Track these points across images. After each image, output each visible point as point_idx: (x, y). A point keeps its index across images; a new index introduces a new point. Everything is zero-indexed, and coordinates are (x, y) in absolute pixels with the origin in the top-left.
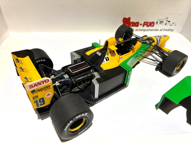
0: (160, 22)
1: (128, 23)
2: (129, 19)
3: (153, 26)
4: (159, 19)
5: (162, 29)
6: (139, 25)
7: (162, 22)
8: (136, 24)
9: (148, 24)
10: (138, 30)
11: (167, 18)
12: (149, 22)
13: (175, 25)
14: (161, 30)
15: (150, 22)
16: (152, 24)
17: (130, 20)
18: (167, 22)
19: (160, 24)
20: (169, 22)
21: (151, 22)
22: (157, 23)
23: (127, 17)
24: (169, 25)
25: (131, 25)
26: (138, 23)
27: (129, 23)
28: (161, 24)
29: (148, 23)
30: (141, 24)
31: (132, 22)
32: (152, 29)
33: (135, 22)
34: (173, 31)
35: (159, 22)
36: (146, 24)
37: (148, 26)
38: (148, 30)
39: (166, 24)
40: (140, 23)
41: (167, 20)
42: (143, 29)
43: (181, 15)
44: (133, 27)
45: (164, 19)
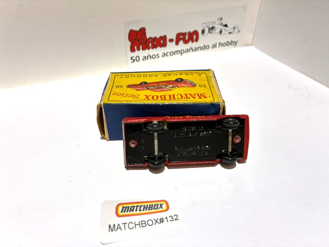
0: (209, 29)
1: (141, 41)
3: (197, 40)
4: (206, 23)
5: (216, 44)
6: (168, 42)
7: (213, 28)
8: (160, 42)
9: (187, 38)
10: (168, 54)
11: (221, 19)
12: (187, 32)
13: (239, 32)
14: (214, 46)
15: (189, 33)
16: (195, 37)
17: (145, 34)
18: (221, 27)
19: (209, 34)
20: (226, 26)
21: (192, 31)
22: (203, 32)
24: (226, 33)
25: (150, 45)
26: (164, 38)
27: (144, 41)
28: (211, 33)
30: (171, 40)
31: (150, 38)
32: (197, 47)
33: (158, 37)
35: (207, 30)
36: (181, 37)
37: (186, 42)
38: (188, 51)
39: (221, 32)
40: (168, 38)
41: (222, 24)
42: (177, 50)
43: (246, 8)
44: (154, 49)
45: (214, 23)
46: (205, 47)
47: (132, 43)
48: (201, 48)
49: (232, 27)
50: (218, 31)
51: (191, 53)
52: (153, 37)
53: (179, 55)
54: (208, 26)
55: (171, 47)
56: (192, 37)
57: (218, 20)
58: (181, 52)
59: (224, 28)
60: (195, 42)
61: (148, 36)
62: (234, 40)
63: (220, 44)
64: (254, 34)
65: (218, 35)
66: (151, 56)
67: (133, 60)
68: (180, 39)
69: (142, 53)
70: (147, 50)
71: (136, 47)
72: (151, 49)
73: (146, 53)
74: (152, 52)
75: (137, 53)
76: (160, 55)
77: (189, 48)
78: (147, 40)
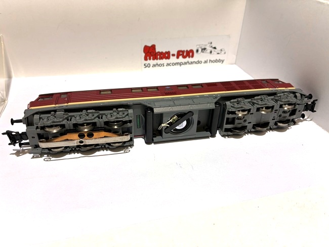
0: (202, 50)
1: (152, 54)
2: (153, 47)
3: (192, 56)
4: (199, 45)
5: (207, 60)
6: (171, 56)
7: (205, 49)
8: (166, 55)
9: (185, 54)
10: (171, 64)
11: (211, 43)
12: (185, 50)
13: (225, 53)
14: (206, 62)
15: (187, 51)
16: (191, 54)
17: (155, 49)
18: (211, 49)
19: (202, 53)
20: (215, 48)
21: (189, 50)
22: (197, 51)
23: (150, 45)
24: (215, 53)
25: (158, 57)
26: (168, 53)
27: (154, 54)
29: (183, 52)
30: (173, 55)
31: (159, 52)
32: (192, 61)
33: (164, 52)
34: (224, 62)
35: (200, 50)
36: (181, 53)
37: (184, 57)
38: (185, 63)
39: (211, 52)
40: (171, 54)
41: (211, 47)
42: (178, 62)
43: (230, 37)
44: (161, 60)
45: (206, 45)
46: (199, 62)
47: (146, 54)
48: (196, 63)
49: (220, 49)
50: (209, 51)
51: (188, 65)
52: (161, 51)
53: (179, 66)
54: (201, 47)
55: (173, 60)
56: (189, 54)
57: (209, 43)
58: (180, 64)
59: (213, 50)
60: (191, 58)
61: (157, 51)
62: (221, 59)
63: (210, 61)
64: (237, 56)
65: (209, 54)
66: (159, 64)
67: (146, 66)
68: (180, 55)
69: (152, 62)
70: (156, 60)
71: (148, 58)
72: (159, 60)
73: (155, 62)
74: (159, 62)
75: (148, 62)
76: (165, 65)
77: (186, 62)
78: (156, 53)
